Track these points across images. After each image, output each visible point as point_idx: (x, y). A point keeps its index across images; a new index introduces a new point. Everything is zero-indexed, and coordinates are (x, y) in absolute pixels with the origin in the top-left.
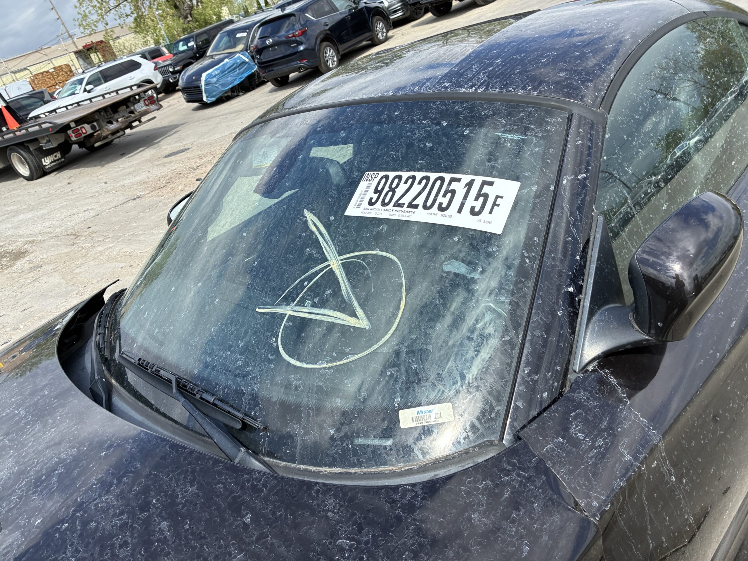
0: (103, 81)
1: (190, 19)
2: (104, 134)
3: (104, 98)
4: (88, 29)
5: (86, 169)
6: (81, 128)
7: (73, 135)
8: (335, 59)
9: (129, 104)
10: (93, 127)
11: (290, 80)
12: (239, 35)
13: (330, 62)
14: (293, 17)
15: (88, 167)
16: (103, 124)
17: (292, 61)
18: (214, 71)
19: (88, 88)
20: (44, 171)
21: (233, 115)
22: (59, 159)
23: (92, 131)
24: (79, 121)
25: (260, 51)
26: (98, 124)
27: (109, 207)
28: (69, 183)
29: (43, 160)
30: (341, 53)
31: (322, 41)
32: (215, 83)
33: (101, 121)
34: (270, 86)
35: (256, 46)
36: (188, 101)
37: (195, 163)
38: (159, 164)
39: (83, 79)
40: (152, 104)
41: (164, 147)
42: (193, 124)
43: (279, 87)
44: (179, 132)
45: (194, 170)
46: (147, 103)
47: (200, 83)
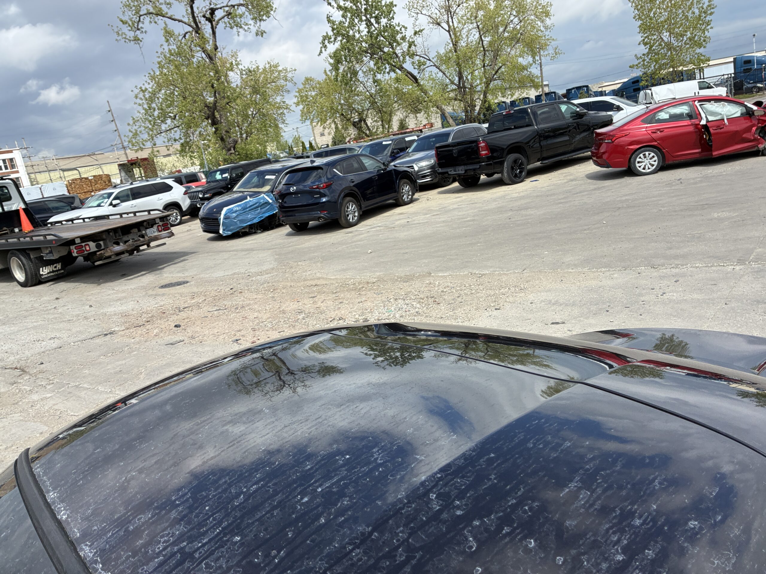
0: (131, 198)
1: (233, 151)
2: (107, 255)
3: (121, 216)
4: (136, 146)
5: (83, 285)
6: (85, 245)
7: (75, 251)
8: (356, 214)
9: (141, 228)
10: (98, 246)
11: (310, 226)
12: (267, 177)
13: (351, 216)
14: (319, 171)
15: (84, 283)
16: (109, 244)
17: (313, 210)
18: (236, 207)
19: (115, 202)
20: (39, 280)
21: (244, 253)
22: (59, 270)
23: (96, 250)
24: (85, 239)
25: (282, 196)
26: (104, 243)
27: (76, 339)
28: (57, 299)
29: (41, 269)
30: (363, 209)
31: (346, 195)
32: (234, 218)
33: (108, 241)
34: (287, 229)
35: (280, 192)
36: (205, 231)
37: (185, 302)
38: (152, 295)
39: (112, 193)
40: (165, 230)
41: (165, 275)
42: (203, 255)
43: (297, 231)
44: (186, 261)
45: (180, 311)
46: (160, 229)
47: (220, 216)
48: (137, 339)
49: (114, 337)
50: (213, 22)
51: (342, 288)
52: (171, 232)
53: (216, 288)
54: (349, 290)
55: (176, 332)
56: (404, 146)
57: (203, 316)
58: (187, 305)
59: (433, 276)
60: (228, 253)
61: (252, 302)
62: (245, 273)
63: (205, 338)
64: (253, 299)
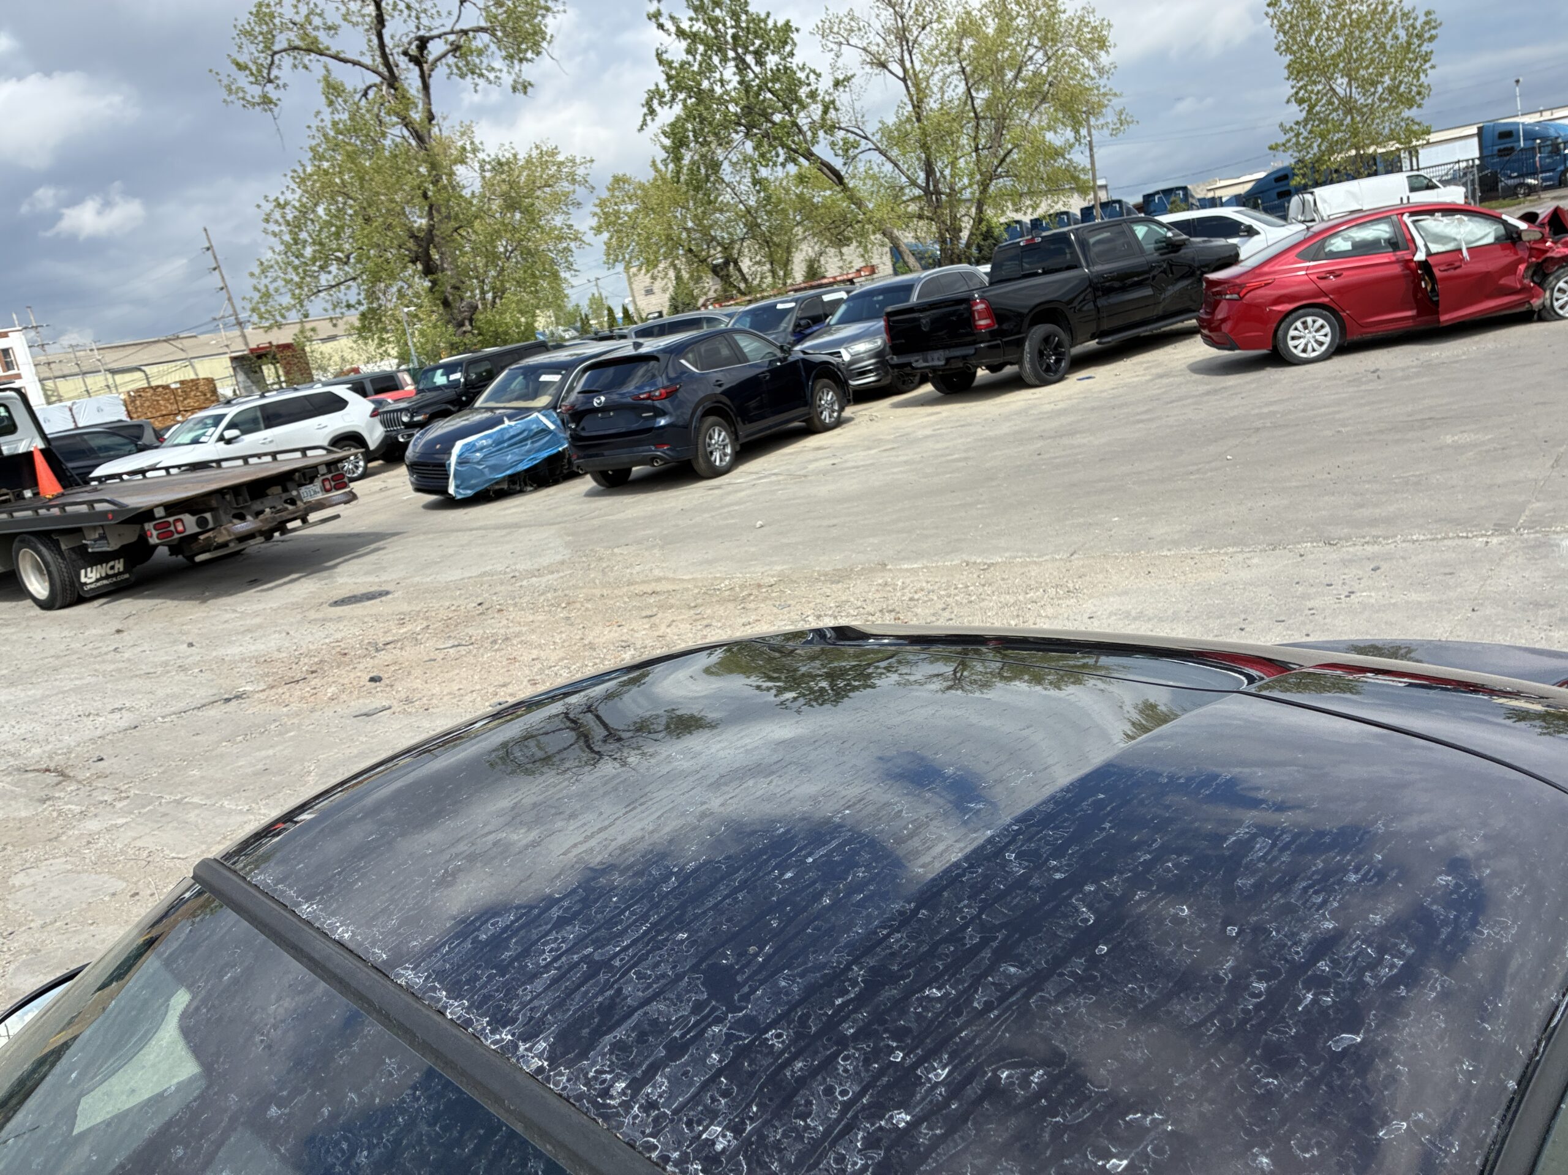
0: (262, 425)
1: (468, 327)
2: (220, 540)
3: (246, 462)
4: (267, 319)
5: (170, 603)
6: (176, 521)
7: (155, 533)
8: (729, 450)
9: (289, 485)
10: (203, 522)
11: (632, 476)
12: (544, 378)
13: (717, 455)
14: (652, 363)
15: (173, 599)
16: (224, 518)
17: (640, 443)
18: (480, 439)
19: (229, 434)
20: (79, 595)
21: (499, 533)
22: (120, 573)
23: (198, 530)
24: (174, 508)
25: (577, 415)
26: (214, 517)
27: (168, 710)
28: (119, 631)
29: (83, 572)
30: (743, 440)
31: (708, 413)
32: (478, 463)
33: (221, 512)
34: (588, 483)
35: (573, 406)
36: (418, 490)
37: (385, 633)
38: (315, 620)
39: (224, 416)
40: (337, 488)
41: (340, 580)
42: (415, 538)
43: (608, 487)
44: (381, 552)
45: (377, 650)
46: (328, 487)
47: (449, 459)
48: (294, 707)
49: (245, 703)
50: (425, 66)
51: (707, 597)
52: (351, 492)
53: (447, 604)
54: (722, 601)
55: (374, 691)
56: (820, 311)
57: (426, 659)
58: (390, 639)
59: (890, 570)
60: (468, 533)
61: (524, 629)
62: (505, 573)
63: (434, 701)
64: (527, 624)
